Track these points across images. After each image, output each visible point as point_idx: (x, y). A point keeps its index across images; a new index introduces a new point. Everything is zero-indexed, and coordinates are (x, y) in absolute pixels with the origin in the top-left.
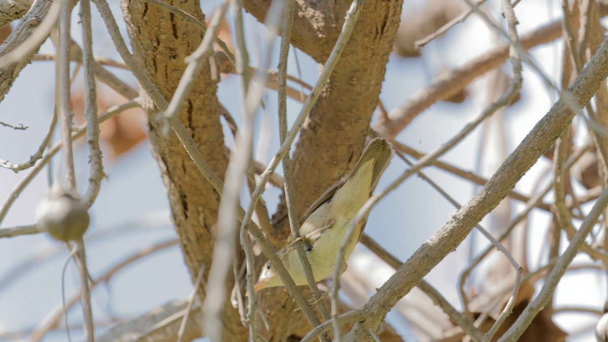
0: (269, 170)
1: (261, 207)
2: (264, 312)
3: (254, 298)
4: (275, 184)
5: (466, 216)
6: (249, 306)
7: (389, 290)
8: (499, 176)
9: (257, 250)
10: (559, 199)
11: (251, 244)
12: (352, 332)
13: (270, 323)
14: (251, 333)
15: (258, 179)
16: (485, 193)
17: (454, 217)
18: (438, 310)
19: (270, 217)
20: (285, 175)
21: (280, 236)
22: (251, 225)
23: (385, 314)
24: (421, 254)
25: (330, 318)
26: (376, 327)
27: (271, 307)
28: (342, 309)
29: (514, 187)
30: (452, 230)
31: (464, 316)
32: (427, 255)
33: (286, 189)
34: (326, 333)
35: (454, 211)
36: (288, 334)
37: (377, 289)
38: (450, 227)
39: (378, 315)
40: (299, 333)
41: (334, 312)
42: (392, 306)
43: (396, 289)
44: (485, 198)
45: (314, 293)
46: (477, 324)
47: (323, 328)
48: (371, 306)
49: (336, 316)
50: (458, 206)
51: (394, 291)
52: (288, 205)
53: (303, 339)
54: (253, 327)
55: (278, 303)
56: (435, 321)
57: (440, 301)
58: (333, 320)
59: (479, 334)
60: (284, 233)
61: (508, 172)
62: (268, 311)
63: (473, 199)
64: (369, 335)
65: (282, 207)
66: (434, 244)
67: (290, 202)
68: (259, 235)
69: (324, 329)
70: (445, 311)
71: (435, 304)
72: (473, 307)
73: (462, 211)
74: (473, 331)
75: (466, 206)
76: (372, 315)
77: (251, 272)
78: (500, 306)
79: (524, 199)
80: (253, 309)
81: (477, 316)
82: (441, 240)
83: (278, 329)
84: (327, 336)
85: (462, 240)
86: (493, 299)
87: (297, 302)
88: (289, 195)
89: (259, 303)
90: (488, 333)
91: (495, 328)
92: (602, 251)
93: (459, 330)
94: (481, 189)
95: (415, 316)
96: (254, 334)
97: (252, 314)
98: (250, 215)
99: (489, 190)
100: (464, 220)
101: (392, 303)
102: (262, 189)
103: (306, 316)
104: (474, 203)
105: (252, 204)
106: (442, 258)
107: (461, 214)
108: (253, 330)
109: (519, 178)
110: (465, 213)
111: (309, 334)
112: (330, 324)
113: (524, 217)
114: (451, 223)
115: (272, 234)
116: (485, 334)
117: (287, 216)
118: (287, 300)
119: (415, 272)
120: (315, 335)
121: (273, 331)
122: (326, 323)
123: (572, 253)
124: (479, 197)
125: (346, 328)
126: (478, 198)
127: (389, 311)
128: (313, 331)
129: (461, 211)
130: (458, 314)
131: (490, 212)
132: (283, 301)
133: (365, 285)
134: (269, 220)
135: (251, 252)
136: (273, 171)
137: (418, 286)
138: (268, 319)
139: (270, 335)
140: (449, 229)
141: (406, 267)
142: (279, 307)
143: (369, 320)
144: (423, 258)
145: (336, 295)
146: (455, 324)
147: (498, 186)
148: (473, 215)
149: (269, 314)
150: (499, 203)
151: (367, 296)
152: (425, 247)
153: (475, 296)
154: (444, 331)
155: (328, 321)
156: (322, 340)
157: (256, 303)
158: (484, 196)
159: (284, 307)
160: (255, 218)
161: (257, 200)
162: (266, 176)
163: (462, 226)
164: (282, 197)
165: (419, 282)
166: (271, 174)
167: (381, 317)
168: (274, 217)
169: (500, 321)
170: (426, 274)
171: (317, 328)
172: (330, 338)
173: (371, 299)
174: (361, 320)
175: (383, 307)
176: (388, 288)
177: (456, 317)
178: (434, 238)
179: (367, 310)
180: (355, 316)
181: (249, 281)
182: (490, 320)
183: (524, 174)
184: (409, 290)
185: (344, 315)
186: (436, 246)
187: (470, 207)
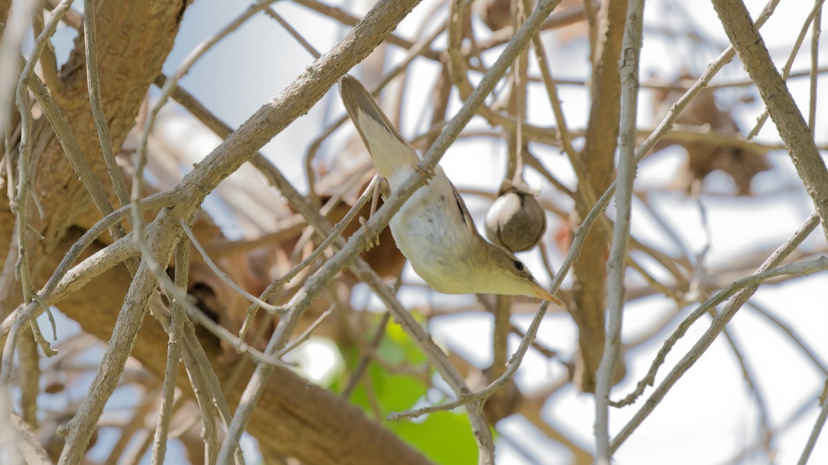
0: (64, 4)
1: (47, 54)
2: (39, 194)
3: (27, 176)
4: (69, 23)
5: (326, 67)
6: (19, 187)
7: (211, 166)
8: (376, 14)
9: (37, 113)
10: (454, 45)
11: (29, 104)
12: (156, 221)
13: (45, 209)
14: (18, 221)
15: (48, 17)
16: (354, 37)
17: (310, 70)
18: (274, 192)
19: (59, 68)
20: (86, 11)
21: (70, 93)
22: (31, 80)
23: (203, 197)
24: (260, 119)
25: (129, 202)
26: (189, 215)
27: (47, 188)
28: (145, 190)
29: (395, 28)
30: (305, 87)
31: (308, 201)
32: (267, 120)
33: (85, 31)
34: (120, 223)
35: (309, 61)
36: (68, 223)
37: (195, 165)
38: (302, 82)
39: (193, 199)
40: (82, 223)
41: (135, 195)
42: (213, 187)
43: (220, 164)
44: (354, 43)
45: (110, 170)
46: (324, 211)
47: (117, 216)
48: (185, 187)
49: (137, 201)
50: (316, 55)
51: (218, 168)
52: (87, 53)
53: (89, 232)
54: (21, 214)
55: (58, 182)
56: (267, 207)
57: (277, 179)
58: (133, 205)
59: (326, 225)
60: (75, 89)
61: (389, 8)
62: (43, 193)
63: (338, 45)
64: (178, 226)
65: (77, 54)
66: (278, 105)
67: (90, 49)
68: (41, 92)
69: (118, 218)
70: (283, 194)
71: (271, 184)
72: (322, 188)
73: (322, 62)
74: (319, 220)
75: (327, 55)
76: (184, 199)
77: (27, 141)
78: (358, 188)
79: (405, 44)
80: (24, 191)
81: (325, 200)
82: (288, 100)
83: (55, 217)
84: (120, 227)
85: (317, 100)
86: (348, 178)
87: (84, 182)
88: (89, 38)
89: (33, 182)
90: (339, 223)
91: (348, 217)
92: (504, 114)
93: (299, 218)
94: (349, 31)
95: (241, 200)
96: (22, 225)
97: (23, 197)
98: (32, 65)
99: (361, 32)
100: (323, 72)
101: (213, 183)
102: (52, 30)
103: (94, 200)
104: (339, 51)
105: (37, 51)
106: (287, 124)
107: (319, 65)
108: (22, 219)
109: (403, 16)
110: (325, 63)
111: (97, 225)
112: (128, 211)
113: (402, 70)
114: (305, 77)
115: (59, 91)
116: (336, 224)
117: (82, 67)
118: (71, 178)
119: (250, 141)
120: (104, 225)
121: (49, 220)
122: (121, 210)
123: (465, 117)
124: (346, 42)
125: (148, 216)
126: (344, 44)
127: (209, 194)
128: (103, 220)
129: (320, 61)
130: (300, 198)
131: (359, 62)
132: (66, 179)
133: (177, 157)
134: (57, 72)
135: (29, 114)
136: (70, 6)
137: (251, 161)
138: (42, 204)
139: (44, 225)
140: (301, 85)
141: (237, 136)
142: (59, 187)
143: (179, 207)
144: (262, 123)
145: (140, 174)
146: (295, 211)
147: (373, 28)
148: (336, 66)
149: (44, 197)
150: (372, 51)
151: (181, 174)
152: (266, 109)
153: (324, 173)
154: (279, 220)
155: (124, 208)
156: (113, 233)
157: (29, 183)
158: (352, 41)
159: (66, 187)
160: (38, 70)
161: (44, 44)
162: (60, 13)
163: (319, 81)
164: (79, 41)
165: (253, 156)
166: (66, 9)
167: (196, 202)
168: (63, 67)
169: (356, 208)
170: (264, 144)
171: (108, 216)
172: (124, 230)
173: (185, 177)
174: (170, 206)
175: (201, 188)
176: (211, 164)
177: (297, 202)
178: (279, 98)
179: (178, 193)
180: (161, 201)
181: (23, 153)
182: (342, 205)
183: (410, 11)
184: (238, 166)
185: (147, 199)
186: (281, 108)
187: (333, 56)
